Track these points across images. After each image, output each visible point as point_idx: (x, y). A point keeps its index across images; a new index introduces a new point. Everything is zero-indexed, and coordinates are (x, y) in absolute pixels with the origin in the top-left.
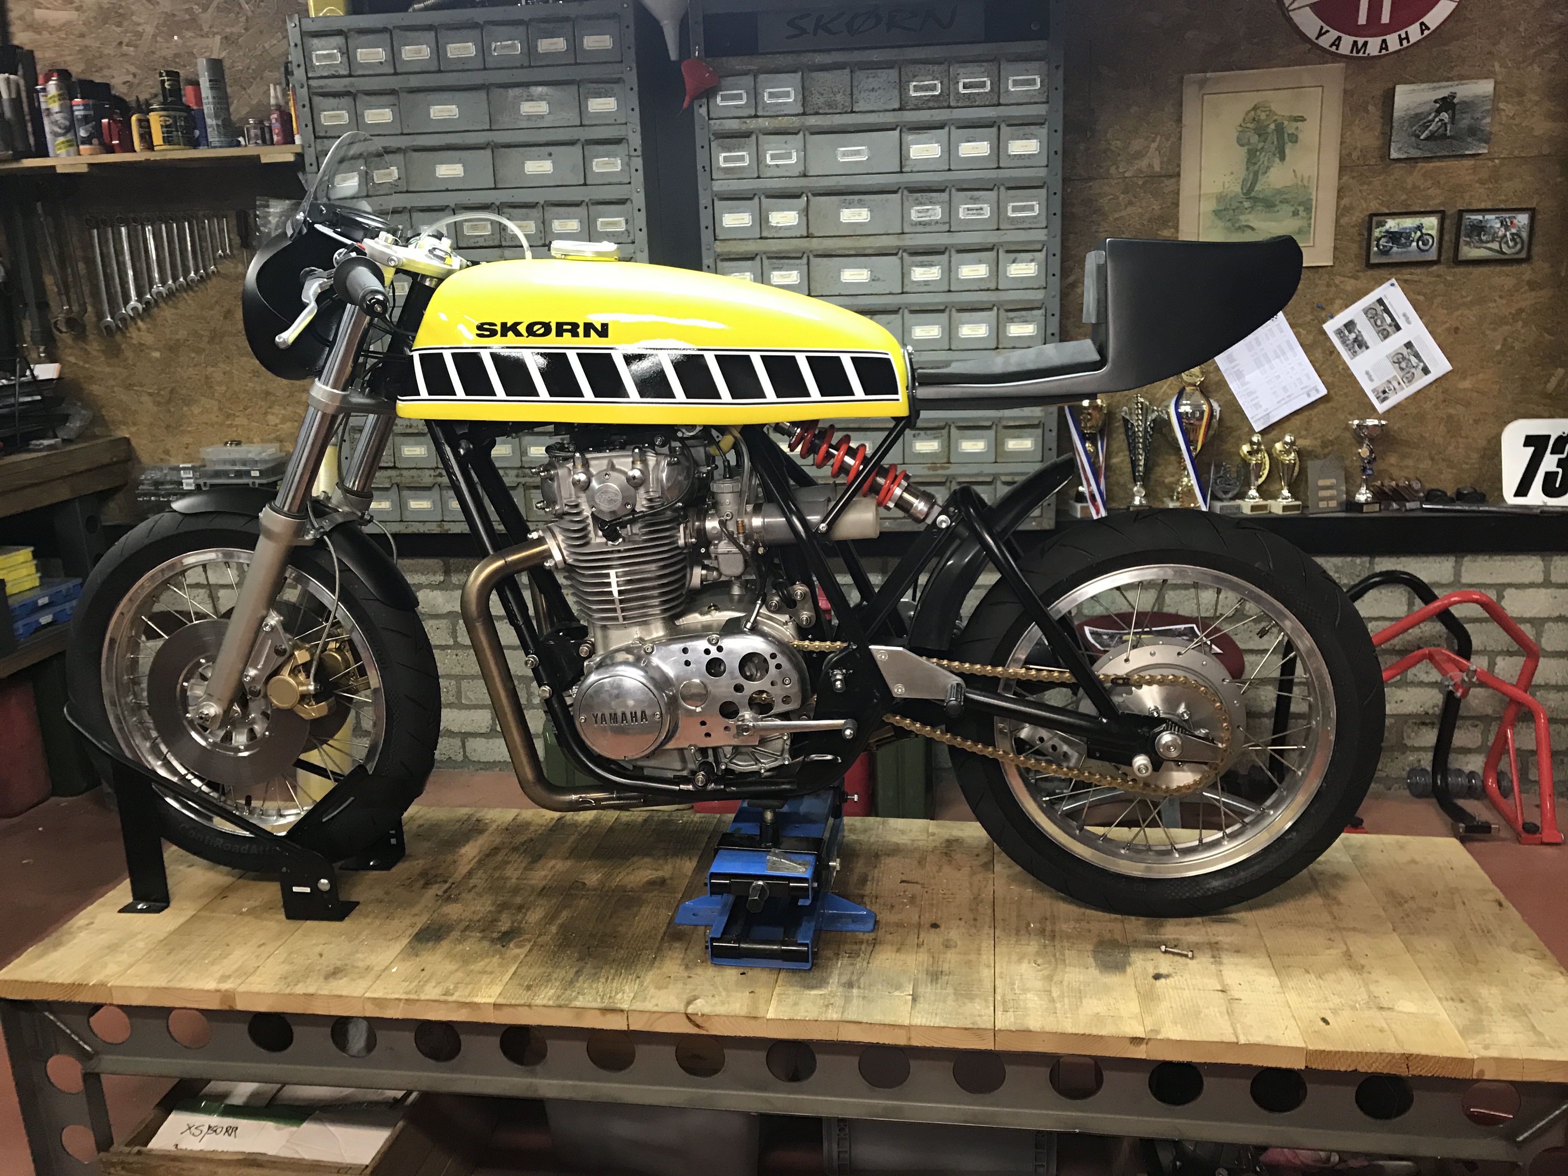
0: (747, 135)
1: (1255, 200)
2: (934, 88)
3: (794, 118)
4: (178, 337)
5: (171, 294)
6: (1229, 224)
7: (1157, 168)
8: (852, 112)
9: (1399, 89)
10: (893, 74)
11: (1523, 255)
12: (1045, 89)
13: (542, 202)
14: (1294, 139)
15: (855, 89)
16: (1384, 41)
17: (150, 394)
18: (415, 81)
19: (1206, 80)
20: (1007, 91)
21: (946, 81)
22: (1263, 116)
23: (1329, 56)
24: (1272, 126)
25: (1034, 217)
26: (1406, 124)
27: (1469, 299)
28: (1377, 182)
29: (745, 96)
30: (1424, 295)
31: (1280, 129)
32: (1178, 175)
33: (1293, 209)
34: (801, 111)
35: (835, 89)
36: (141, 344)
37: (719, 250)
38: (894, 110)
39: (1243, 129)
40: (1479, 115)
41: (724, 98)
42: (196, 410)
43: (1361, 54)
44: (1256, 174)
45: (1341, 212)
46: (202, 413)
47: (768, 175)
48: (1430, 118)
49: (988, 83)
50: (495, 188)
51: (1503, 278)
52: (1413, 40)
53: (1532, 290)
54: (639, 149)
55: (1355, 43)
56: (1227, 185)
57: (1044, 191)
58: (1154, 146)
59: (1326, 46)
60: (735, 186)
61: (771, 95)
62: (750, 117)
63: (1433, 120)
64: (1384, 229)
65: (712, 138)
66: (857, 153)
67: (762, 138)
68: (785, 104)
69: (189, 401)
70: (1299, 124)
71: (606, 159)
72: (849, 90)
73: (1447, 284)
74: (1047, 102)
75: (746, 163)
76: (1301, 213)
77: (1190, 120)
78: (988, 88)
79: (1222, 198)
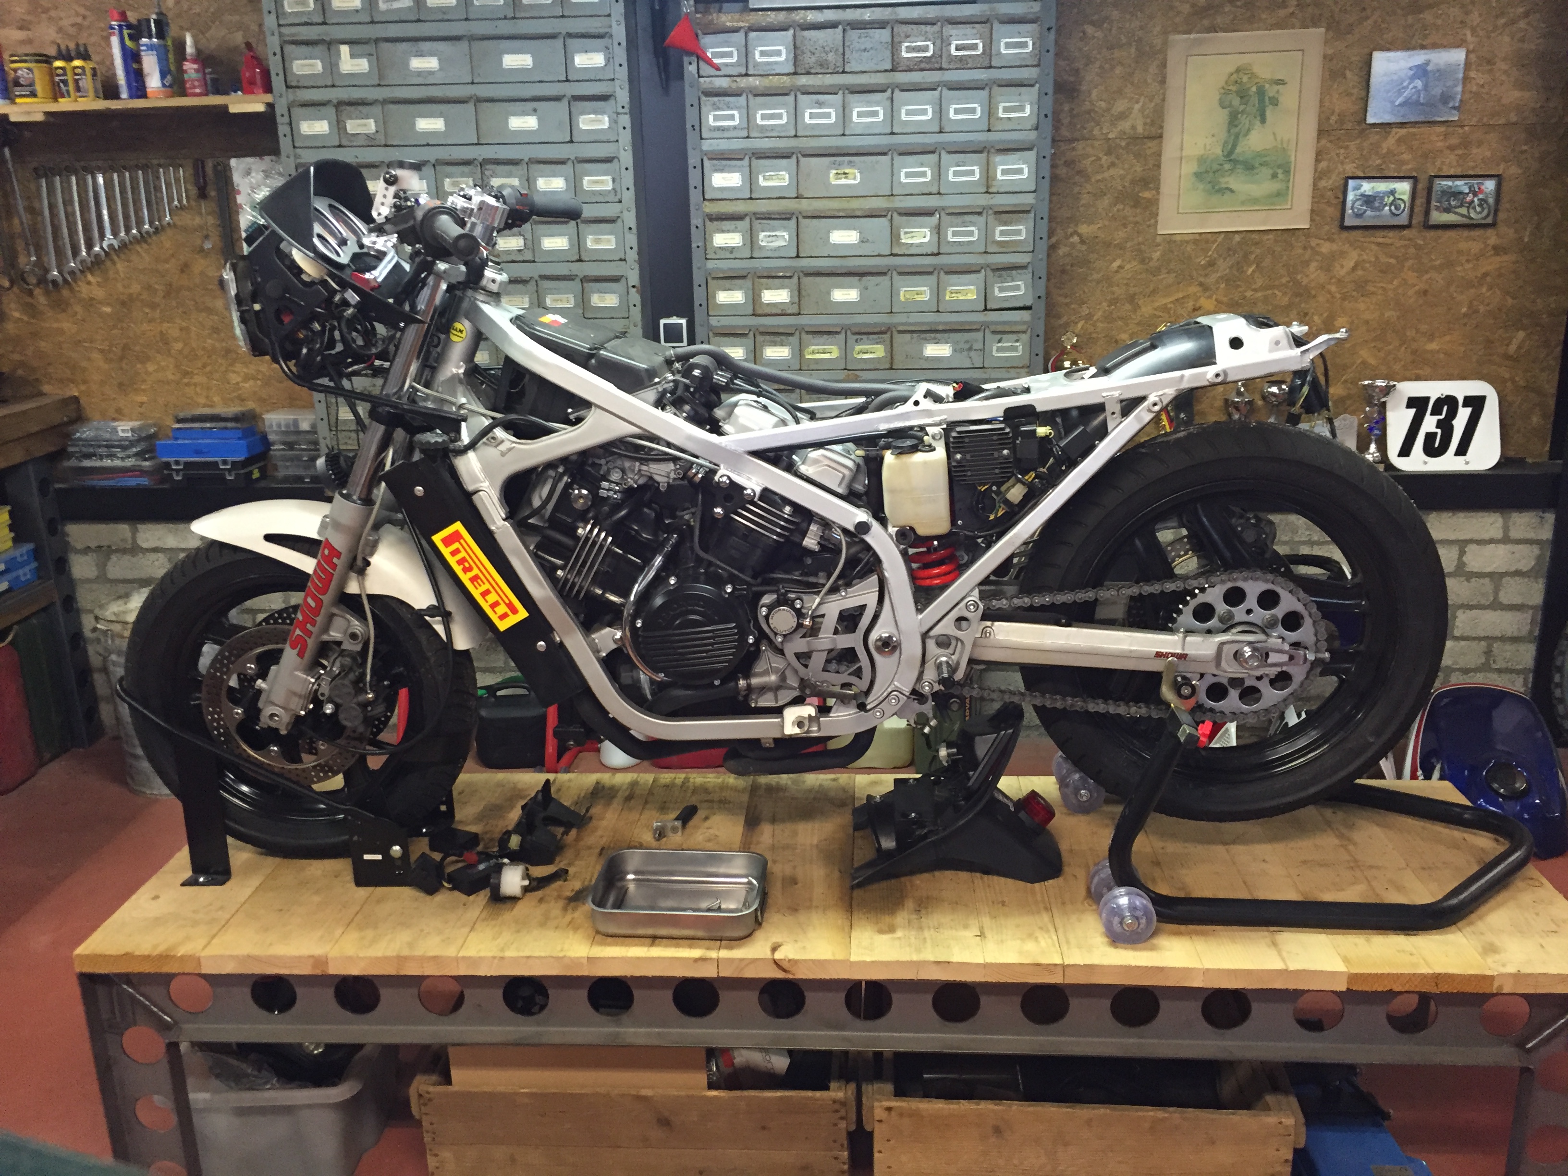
0: (737, 94)
2: (926, 49)
3: (785, 78)
4: (131, 291)
5: (124, 246)
6: (1209, 186)
7: (1140, 129)
8: (843, 72)
9: (1376, 55)
10: (885, 34)
11: (1489, 220)
12: (1037, 52)
13: (526, 159)
14: (1275, 102)
15: (846, 49)
17: (102, 351)
18: (393, 31)
19: (1191, 41)
20: (999, 53)
21: (938, 42)
22: (1245, 79)
24: (1254, 89)
25: (1024, 181)
26: (1383, 89)
27: (1438, 263)
28: (1353, 145)
29: (735, 54)
30: (1396, 258)
31: (1261, 92)
32: (1161, 137)
33: (1271, 172)
34: (792, 70)
35: (827, 49)
36: (92, 299)
37: (707, 210)
38: (886, 71)
39: (1226, 92)
40: (1451, 83)
42: (151, 367)
44: (1237, 136)
45: (1319, 176)
46: (156, 371)
47: (759, 135)
48: (1405, 84)
49: (981, 46)
50: (478, 144)
51: (1470, 243)
53: (1497, 254)
54: (627, 106)
56: (1208, 147)
57: (1033, 154)
58: (1137, 107)
60: (723, 145)
61: (763, 54)
62: (740, 75)
63: (1407, 87)
65: (702, 96)
67: (752, 98)
68: (776, 63)
69: (145, 359)
70: (1279, 87)
71: (593, 116)
72: (841, 50)
73: (1418, 248)
74: (1038, 65)
75: (736, 122)
76: (1280, 176)
77: (1174, 81)
78: (980, 51)
79: (1203, 160)
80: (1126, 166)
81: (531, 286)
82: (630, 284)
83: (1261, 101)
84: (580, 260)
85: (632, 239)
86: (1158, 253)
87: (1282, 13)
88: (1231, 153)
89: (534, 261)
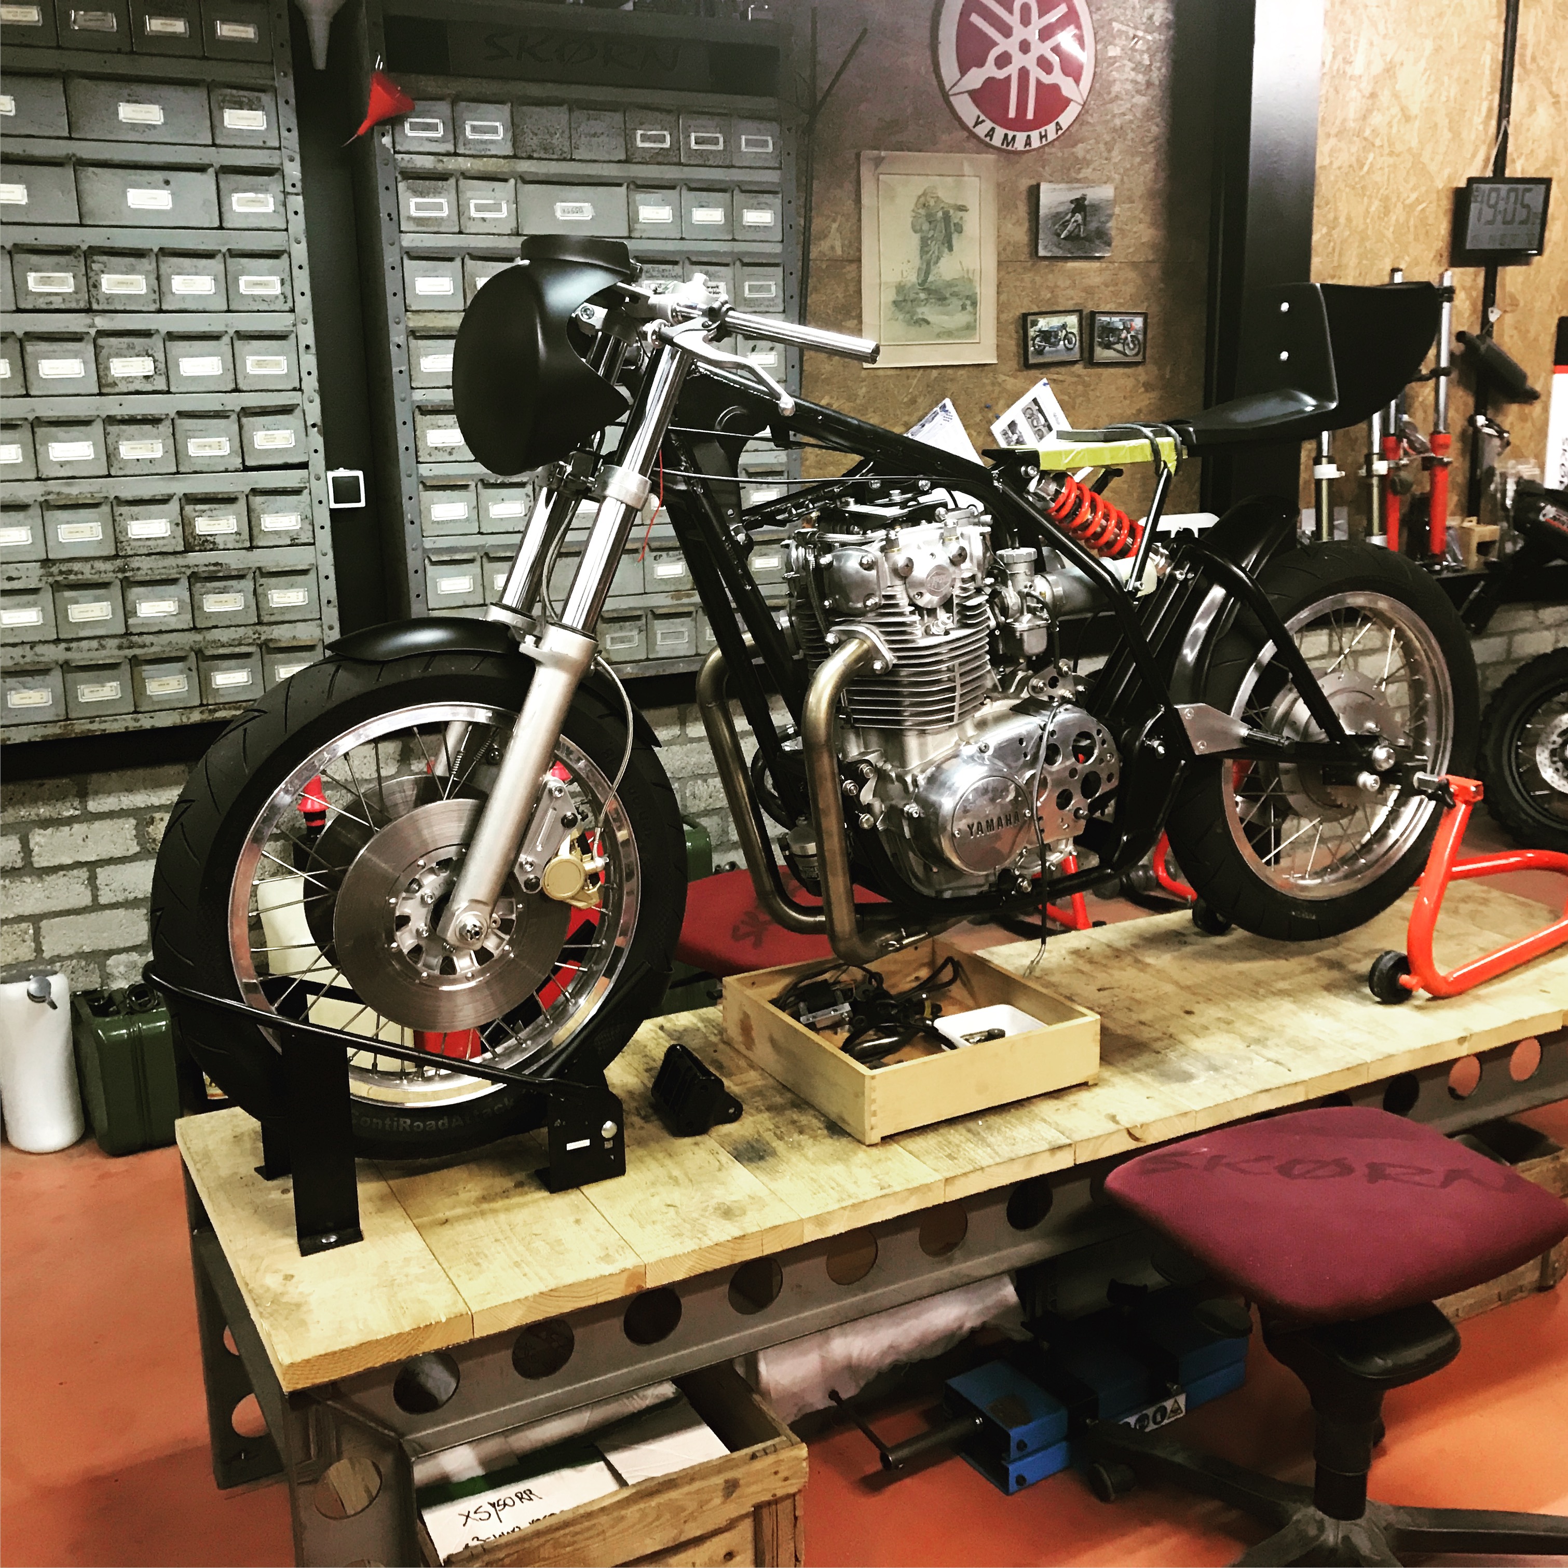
0: (443, 177)
1: (928, 291)
2: (662, 139)
3: (503, 161)
6: (908, 316)
7: (839, 252)
8: (572, 160)
9: (1044, 187)
10: (618, 117)
11: (1139, 359)
12: (778, 153)
13: (156, 249)
14: (959, 229)
15: (573, 132)
16: (1029, 137)
19: (882, 159)
20: (740, 151)
21: (676, 133)
23: (984, 145)
24: (940, 214)
25: (772, 299)
26: (1050, 222)
28: (1028, 277)
29: (441, 127)
30: (1069, 395)
31: (947, 217)
32: (859, 260)
33: (960, 303)
34: (511, 152)
35: (551, 130)
37: (411, 324)
38: (619, 162)
40: (1103, 219)
41: (414, 127)
43: (1010, 148)
44: (928, 264)
45: (1001, 308)
47: (473, 231)
48: (1068, 217)
49: (721, 140)
50: (81, 225)
51: (1126, 379)
52: (1050, 138)
53: (1146, 391)
54: (299, 184)
55: (1006, 135)
56: (905, 274)
57: (779, 270)
59: (982, 135)
60: (429, 241)
61: (474, 129)
62: (448, 154)
63: (1069, 221)
64: (1037, 328)
65: (399, 178)
66: (579, 210)
67: (462, 182)
68: (492, 142)
70: (961, 214)
71: (251, 195)
72: (567, 132)
73: (1086, 385)
74: (780, 168)
75: (445, 213)
76: (969, 308)
77: (867, 200)
78: (721, 147)
79: (900, 288)
80: (829, 291)
81: (165, 428)
82: (309, 423)
84: (237, 390)
85: (310, 361)
86: (864, 390)
88: (925, 281)
89: (168, 392)
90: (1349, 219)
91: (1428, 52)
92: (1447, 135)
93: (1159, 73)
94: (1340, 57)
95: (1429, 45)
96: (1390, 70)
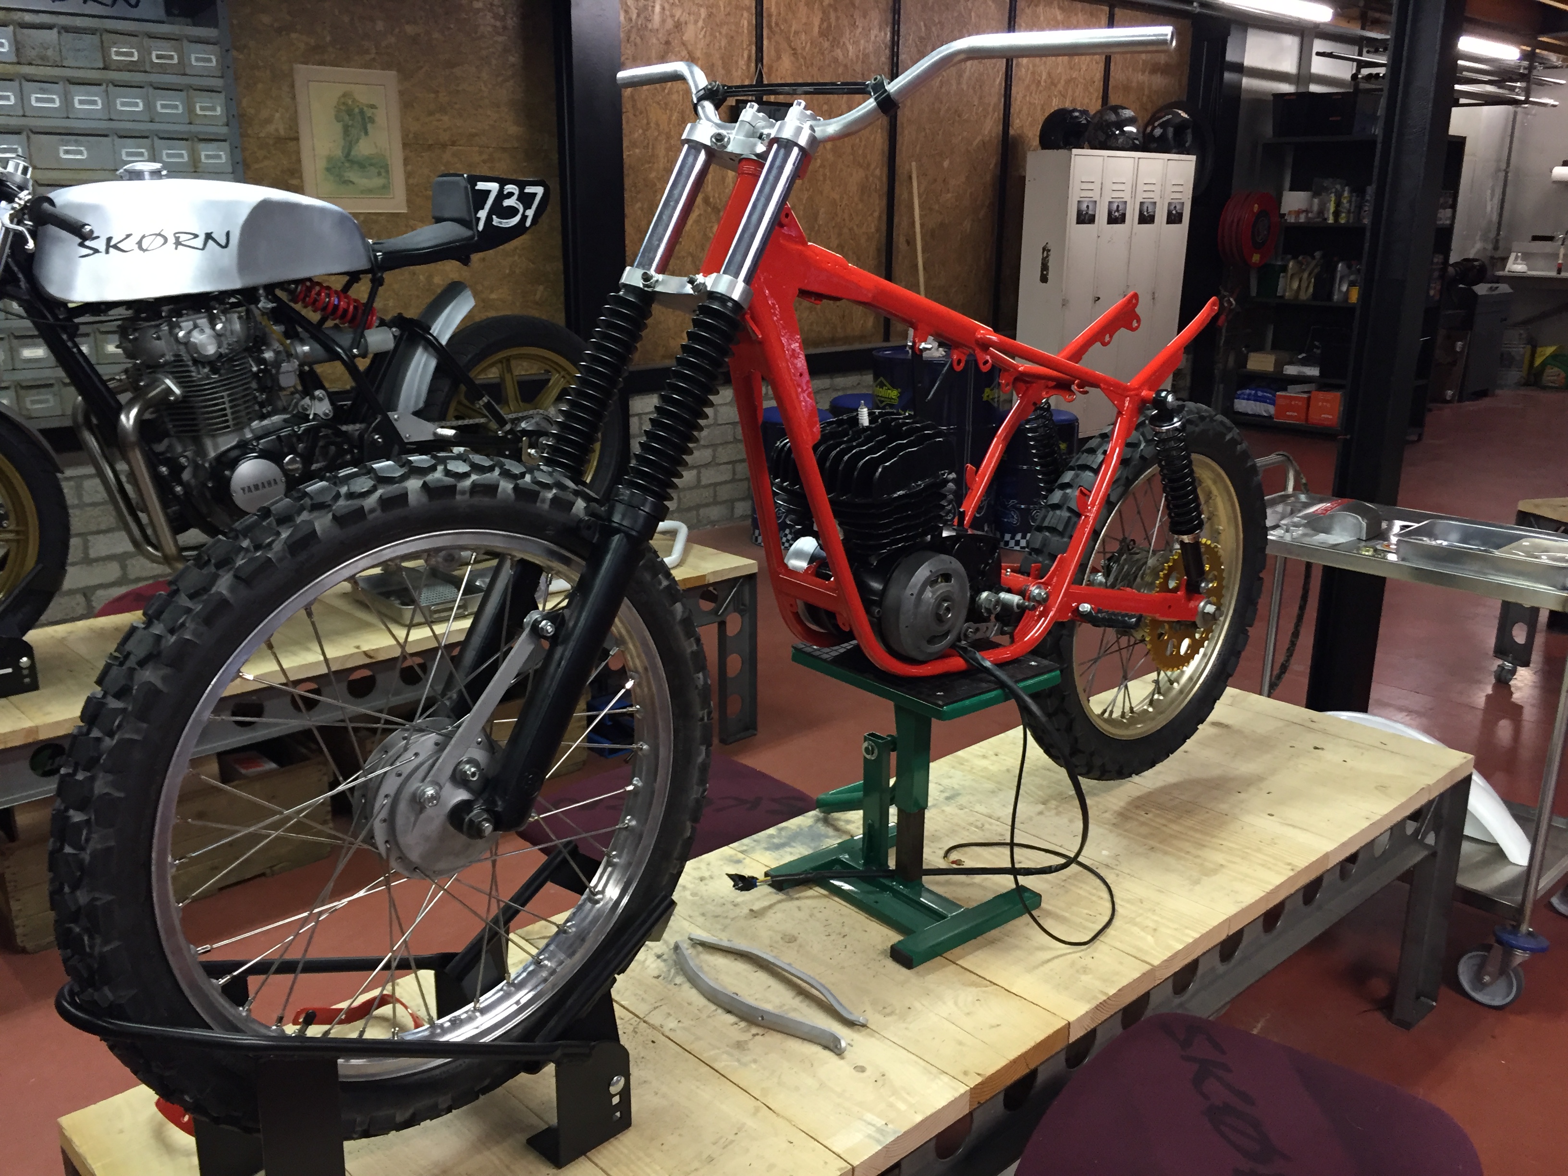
1: (352, 162)
2: (131, 55)
3: (10, 66)
6: (337, 178)
7: (282, 133)
8: (62, 66)
10: (96, 39)
12: (220, 67)
14: (372, 120)
15: (63, 47)
19: (309, 70)
20: (191, 64)
21: (141, 50)
25: (223, 164)
31: (362, 112)
32: (297, 139)
33: (377, 171)
35: (45, 46)
38: (99, 68)
44: (350, 143)
45: (408, 175)
49: (176, 57)
56: (332, 150)
57: (227, 144)
68: (1, 52)
72: (58, 48)
74: (222, 77)
76: (383, 174)
77: (301, 98)
78: (176, 61)
79: (330, 159)
80: (276, 160)
83: (363, 119)
87: (368, 57)
88: (348, 155)
90: (657, 125)
91: (703, 16)
92: (722, 72)
93: (511, 22)
94: (642, 16)
95: (703, 12)
96: (678, 26)
